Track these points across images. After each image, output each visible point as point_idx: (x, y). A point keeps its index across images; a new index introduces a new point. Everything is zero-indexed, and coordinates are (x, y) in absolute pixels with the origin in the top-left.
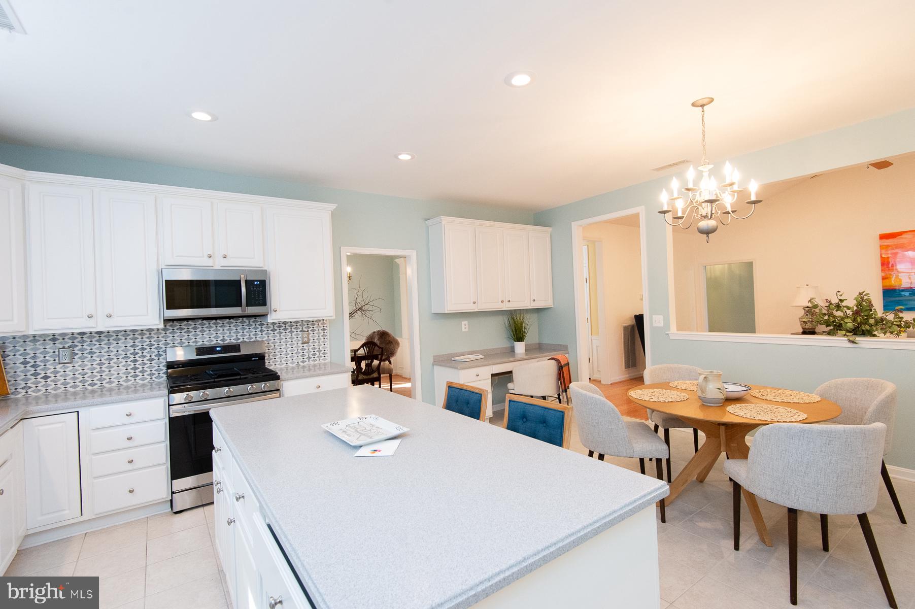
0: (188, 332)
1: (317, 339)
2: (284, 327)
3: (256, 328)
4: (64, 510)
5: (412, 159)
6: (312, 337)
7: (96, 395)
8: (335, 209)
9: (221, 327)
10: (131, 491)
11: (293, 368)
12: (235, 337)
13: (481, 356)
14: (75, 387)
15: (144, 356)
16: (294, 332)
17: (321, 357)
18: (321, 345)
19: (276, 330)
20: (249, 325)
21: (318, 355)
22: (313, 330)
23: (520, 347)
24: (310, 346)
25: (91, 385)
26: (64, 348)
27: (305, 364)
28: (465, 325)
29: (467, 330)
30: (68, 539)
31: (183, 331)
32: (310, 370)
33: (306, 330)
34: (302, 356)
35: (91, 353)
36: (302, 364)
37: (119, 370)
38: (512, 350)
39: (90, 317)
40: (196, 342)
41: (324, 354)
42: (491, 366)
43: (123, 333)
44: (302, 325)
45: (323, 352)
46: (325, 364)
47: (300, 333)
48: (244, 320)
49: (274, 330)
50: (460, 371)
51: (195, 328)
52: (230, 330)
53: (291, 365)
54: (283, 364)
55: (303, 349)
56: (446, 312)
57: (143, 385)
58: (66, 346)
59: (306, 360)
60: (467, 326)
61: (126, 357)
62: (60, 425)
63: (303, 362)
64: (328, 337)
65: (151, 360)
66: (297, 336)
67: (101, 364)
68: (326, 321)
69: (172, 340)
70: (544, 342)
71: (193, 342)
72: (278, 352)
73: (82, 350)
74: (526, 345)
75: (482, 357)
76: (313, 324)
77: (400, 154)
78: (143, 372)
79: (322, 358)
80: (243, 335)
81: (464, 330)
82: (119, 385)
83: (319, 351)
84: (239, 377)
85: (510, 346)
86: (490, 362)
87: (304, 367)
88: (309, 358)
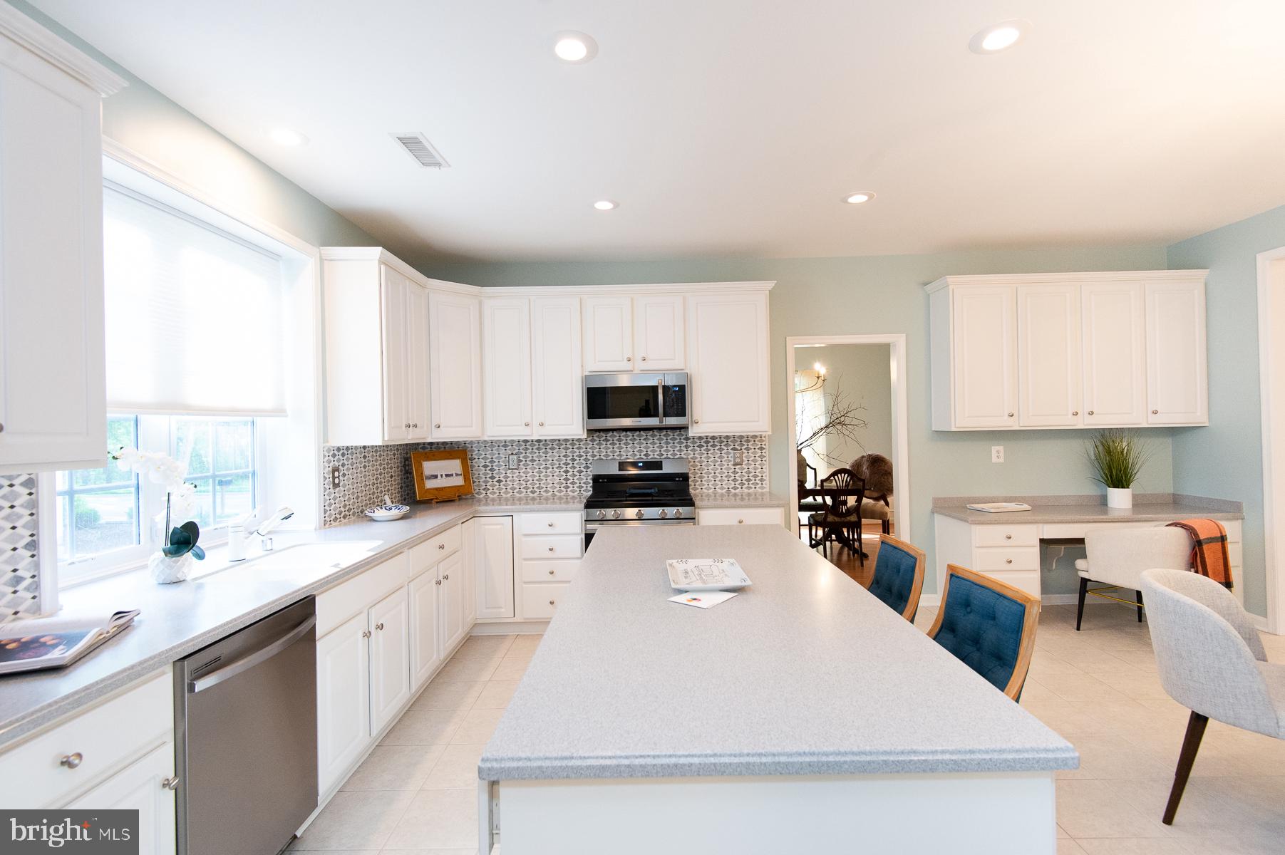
0: (613, 444)
1: (753, 461)
2: (712, 443)
3: (680, 443)
4: (501, 608)
5: (869, 200)
6: (746, 457)
7: (536, 502)
8: (774, 287)
9: (644, 439)
10: (552, 603)
11: (722, 495)
12: (658, 452)
13: (1026, 507)
14: (520, 492)
15: (574, 468)
16: (723, 449)
17: (758, 484)
18: (758, 468)
19: (703, 446)
20: (674, 439)
21: (753, 481)
22: (748, 449)
23: (1120, 499)
24: (744, 469)
25: (532, 492)
26: (512, 454)
27: (737, 491)
28: (997, 452)
29: (1002, 460)
30: (503, 637)
31: (608, 443)
32: (742, 499)
33: (739, 448)
34: (733, 480)
35: (533, 461)
36: (733, 491)
37: (553, 480)
38: (1103, 502)
39: (527, 425)
40: (620, 455)
41: (761, 480)
42: (1041, 525)
43: (557, 442)
44: (734, 441)
45: (760, 478)
46: (762, 494)
47: (731, 451)
48: (669, 433)
49: (700, 446)
50: (974, 527)
51: (620, 440)
52: (653, 443)
53: (720, 491)
54: (711, 488)
55: (735, 472)
56: (954, 429)
57: (573, 498)
58: (514, 453)
59: (738, 486)
60: (1002, 454)
61: (559, 467)
62: (499, 527)
63: (735, 488)
64: (767, 458)
65: (580, 472)
66: (728, 456)
67: (540, 472)
68: (765, 437)
69: (598, 452)
70: (1185, 493)
71: (618, 456)
72: (705, 473)
73: (526, 457)
74: (1133, 495)
75: (1028, 507)
76: (748, 441)
77: (851, 196)
78: (573, 483)
79: (758, 486)
80: (667, 451)
81: (994, 460)
82: (554, 495)
83: (755, 476)
84: (650, 498)
85: (1099, 494)
86: (1040, 518)
87: (735, 495)
88: (742, 484)
